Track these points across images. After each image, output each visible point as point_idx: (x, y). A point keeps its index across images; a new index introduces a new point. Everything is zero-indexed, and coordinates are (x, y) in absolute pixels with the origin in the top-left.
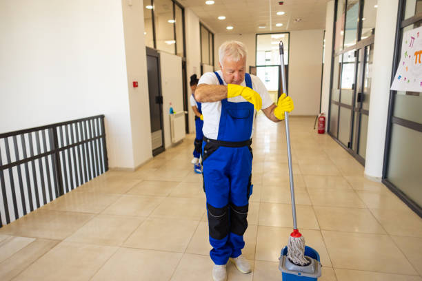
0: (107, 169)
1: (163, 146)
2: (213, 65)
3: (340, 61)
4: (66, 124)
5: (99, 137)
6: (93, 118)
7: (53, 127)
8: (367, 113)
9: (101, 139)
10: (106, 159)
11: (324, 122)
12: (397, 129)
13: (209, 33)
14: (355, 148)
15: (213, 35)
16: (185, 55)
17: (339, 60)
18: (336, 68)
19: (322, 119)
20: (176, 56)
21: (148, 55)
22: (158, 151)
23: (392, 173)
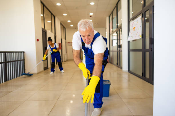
1: (47, 67)
2: (65, 39)
3: (112, 39)
4: (10, 52)
5: (22, 60)
6: (20, 52)
7: (5, 53)
8: (122, 51)
10: (25, 70)
12: (131, 53)
14: (119, 64)
15: (65, 28)
16: (55, 34)
17: (111, 39)
20: (52, 33)
21: (42, 31)
23: (131, 69)
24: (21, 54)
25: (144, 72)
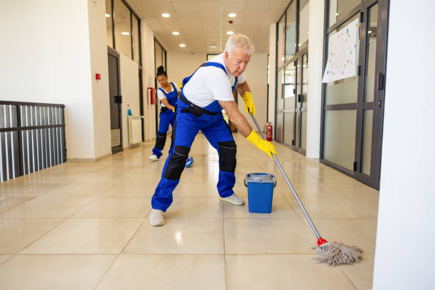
0: (65, 160)
1: (121, 146)
3: (283, 82)
4: (29, 104)
5: (59, 126)
6: (54, 106)
7: (17, 105)
8: (306, 111)
9: (61, 128)
10: (65, 150)
11: (271, 130)
12: (329, 114)
13: (162, 49)
14: (298, 144)
16: (141, 64)
17: (281, 81)
18: (279, 89)
19: (269, 128)
20: (133, 62)
21: (109, 54)
22: (117, 149)
23: (327, 155)
24: (57, 112)
25: (358, 161)
